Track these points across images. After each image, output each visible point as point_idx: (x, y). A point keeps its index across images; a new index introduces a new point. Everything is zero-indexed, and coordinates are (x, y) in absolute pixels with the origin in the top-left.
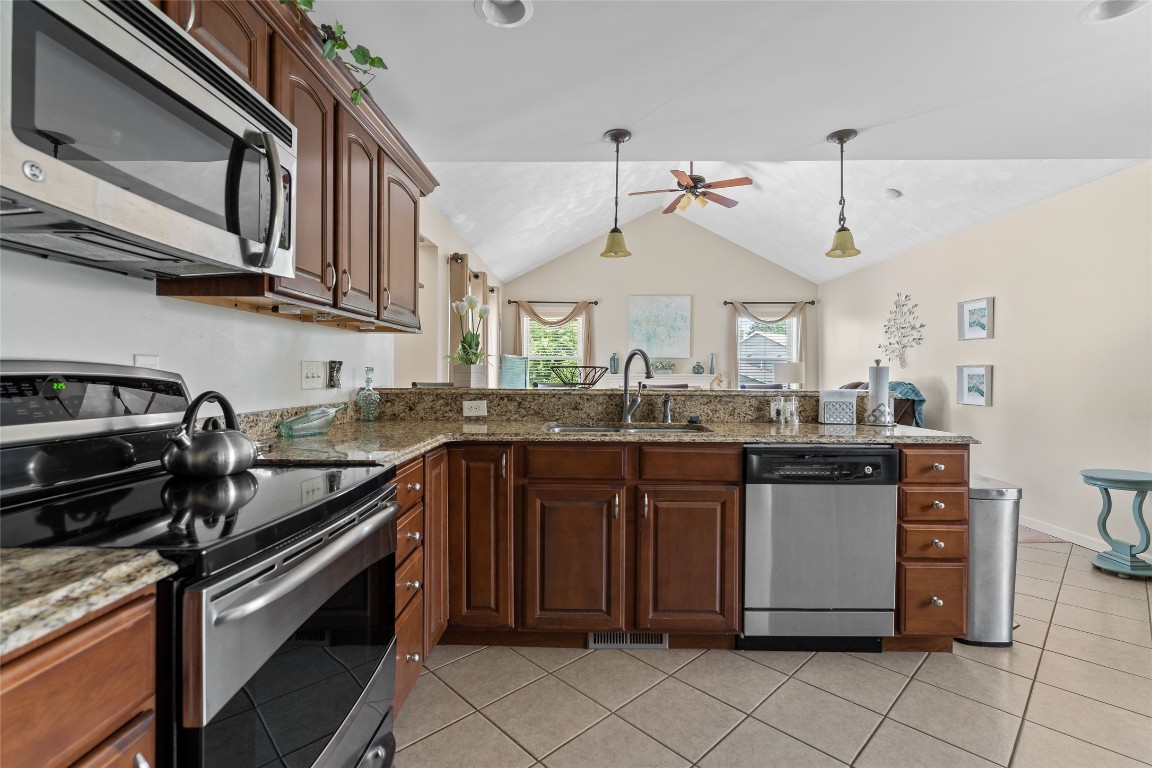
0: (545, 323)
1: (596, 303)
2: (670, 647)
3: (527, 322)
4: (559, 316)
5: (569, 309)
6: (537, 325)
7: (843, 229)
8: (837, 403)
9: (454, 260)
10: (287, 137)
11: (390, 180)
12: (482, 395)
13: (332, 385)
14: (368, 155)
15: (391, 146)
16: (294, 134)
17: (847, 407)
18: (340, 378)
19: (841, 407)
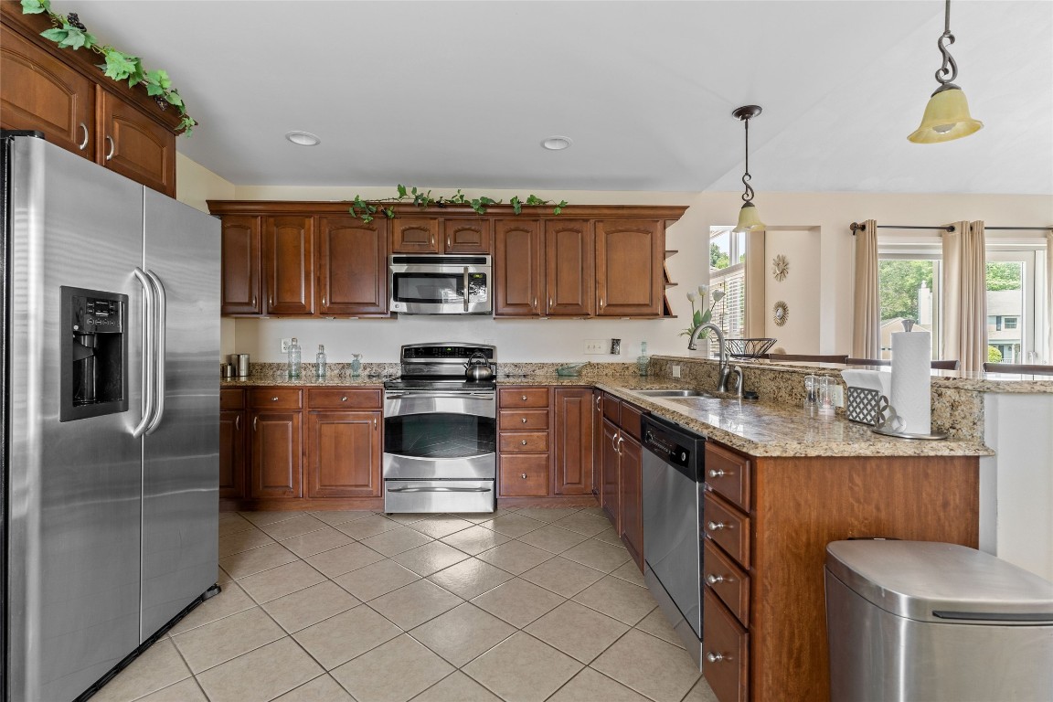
7: (944, 87)
8: (863, 390)
9: (858, 228)
10: (483, 261)
11: (607, 233)
12: (679, 361)
13: (613, 352)
14: (578, 232)
15: (606, 215)
16: (489, 258)
17: (873, 398)
18: (620, 348)
19: (866, 397)
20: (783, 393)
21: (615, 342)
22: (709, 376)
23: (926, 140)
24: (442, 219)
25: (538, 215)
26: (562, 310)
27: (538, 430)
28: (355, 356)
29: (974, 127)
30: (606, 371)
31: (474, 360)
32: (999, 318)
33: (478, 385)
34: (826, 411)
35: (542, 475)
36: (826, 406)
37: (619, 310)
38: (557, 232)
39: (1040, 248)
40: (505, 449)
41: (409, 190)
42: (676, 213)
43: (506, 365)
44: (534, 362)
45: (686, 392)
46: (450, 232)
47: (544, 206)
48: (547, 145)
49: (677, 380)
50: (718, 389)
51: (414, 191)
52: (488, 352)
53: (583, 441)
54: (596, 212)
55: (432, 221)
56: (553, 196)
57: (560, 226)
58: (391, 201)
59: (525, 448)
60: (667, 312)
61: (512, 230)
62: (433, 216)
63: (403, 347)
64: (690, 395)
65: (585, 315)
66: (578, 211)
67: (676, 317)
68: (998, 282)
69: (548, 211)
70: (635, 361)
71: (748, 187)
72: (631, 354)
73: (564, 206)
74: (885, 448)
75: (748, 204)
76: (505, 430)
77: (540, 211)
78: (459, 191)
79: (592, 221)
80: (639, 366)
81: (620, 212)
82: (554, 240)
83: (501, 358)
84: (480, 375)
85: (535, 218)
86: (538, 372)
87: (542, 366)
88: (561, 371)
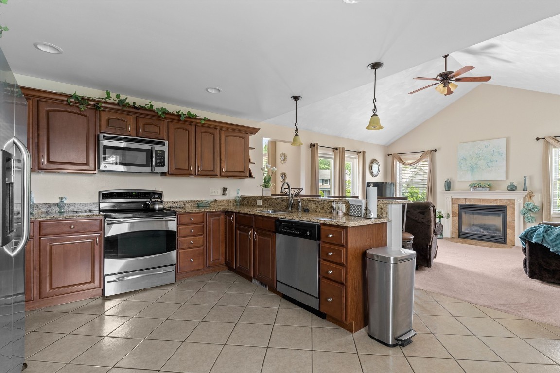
0: (405, 164)
1: (435, 150)
2: (269, 290)
3: (398, 165)
4: (413, 159)
5: (419, 156)
6: (402, 165)
7: (375, 115)
8: (356, 205)
9: (313, 146)
10: (163, 144)
11: (226, 136)
12: (260, 198)
13: (224, 194)
14: (212, 134)
15: (225, 127)
16: (166, 142)
17: (359, 208)
18: (227, 192)
19: (357, 208)
20: (319, 209)
21: (225, 190)
22: (280, 204)
23: (369, 129)
24: (135, 116)
25: (192, 122)
26: (204, 173)
27: (198, 235)
28: (61, 198)
29: (381, 128)
30: (221, 204)
31: (153, 200)
32: (323, 180)
33: (158, 214)
34: (341, 213)
35: (201, 258)
36: (340, 212)
37: (231, 174)
38: (202, 133)
39: (356, 158)
40: (181, 247)
41: (113, 95)
42: (255, 131)
43: (168, 202)
44: (184, 200)
45: (270, 211)
46: (141, 124)
47: (196, 118)
48: (209, 90)
49: (259, 206)
50: (289, 209)
51: (118, 96)
52: (160, 195)
53: (221, 238)
54: (221, 125)
55: (128, 116)
56: (200, 114)
57: (204, 130)
58: (100, 99)
59: (191, 246)
60: (251, 176)
61: (178, 128)
62: (130, 113)
63: (100, 192)
64: (272, 212)
65: (215, 176)
66: (213, 123)
67: (254, 178)
68: (322, 166)
69: (198, 121)
70: (234, 199)
71: (297, 128)
72: (232, 195)
73: (205, 119)
74: (368, 222)
75: (296, 135)
76: (181, 237)
77: (193, 120)
78: (150, 102)
79: (218, 129)
80: (236, 201)
81: (232, 127)
82: (200, 136)
83: (165, 198)
84: (158, 208)
85: (191, 123)
86: (187, 205)
87: (189, 202)
88: (198, 204)
